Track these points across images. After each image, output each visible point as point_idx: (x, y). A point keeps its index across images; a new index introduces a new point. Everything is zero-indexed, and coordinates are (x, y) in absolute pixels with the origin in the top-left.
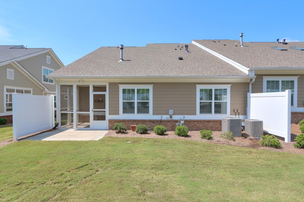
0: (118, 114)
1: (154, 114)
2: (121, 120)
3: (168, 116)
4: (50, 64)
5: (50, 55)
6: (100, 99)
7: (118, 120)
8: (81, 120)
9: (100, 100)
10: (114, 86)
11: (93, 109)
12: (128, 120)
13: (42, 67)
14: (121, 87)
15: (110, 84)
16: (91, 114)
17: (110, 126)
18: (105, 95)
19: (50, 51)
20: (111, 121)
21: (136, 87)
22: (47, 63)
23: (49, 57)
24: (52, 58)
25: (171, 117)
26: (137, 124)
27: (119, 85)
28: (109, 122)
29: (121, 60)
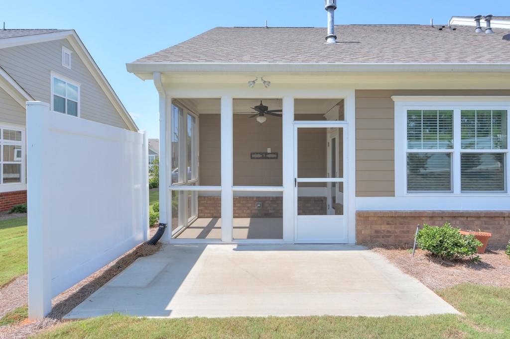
0: (391, 193)
2: (406, 213)
4: (70, 69)
5: (71, 48)
6: (269, 150)
7: (396, 212)
8: (207, 211)
9: (267, 154)
11: (296, 176)
12: (434, 212)
13: (52, 74)
14: (402, 107)
15: (362, 95)
16: (289, 193)
17: (364, 232)
19: (72, 36)
20: (367, 217)
21: (457, 106)
22: (63, 65)
23: (69, 52)
24: (75, 55)
26: (466, 228)
27: (394, 98)
28: (357, 220)
29: (330, 41)
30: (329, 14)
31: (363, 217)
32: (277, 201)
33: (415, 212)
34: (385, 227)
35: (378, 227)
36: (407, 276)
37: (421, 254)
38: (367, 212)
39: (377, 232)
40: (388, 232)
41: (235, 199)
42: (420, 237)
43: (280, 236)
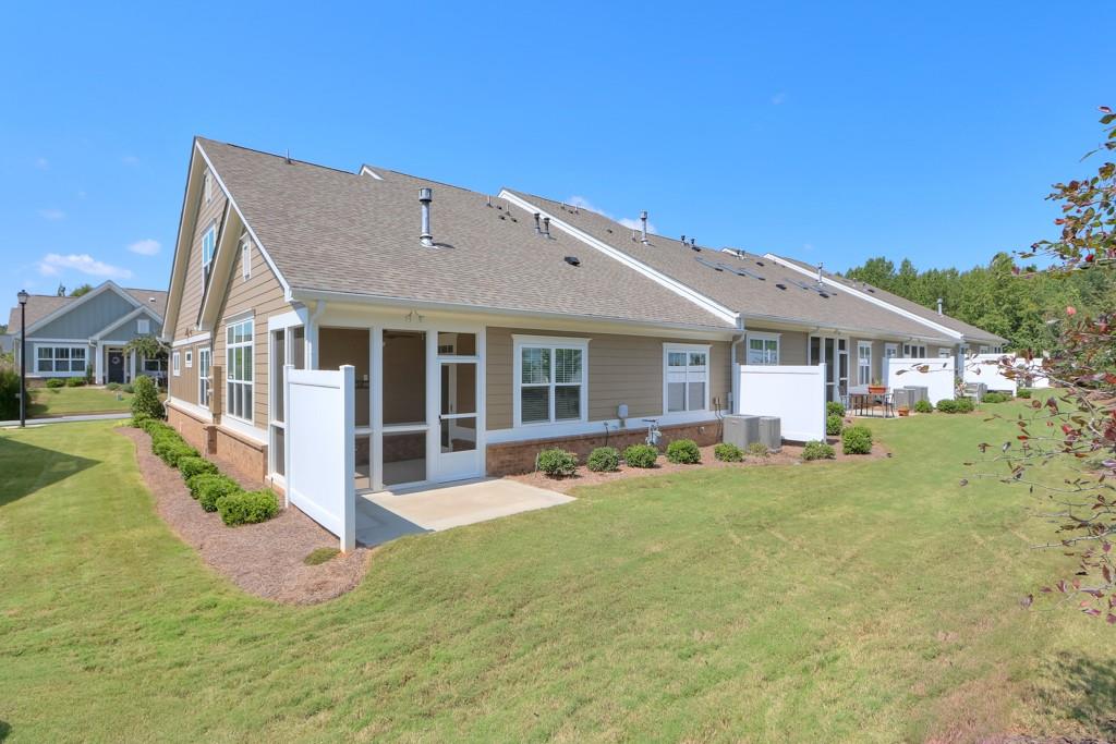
0: (510, 425)
1: (591, 418)
3: (616, 422)
7: (515, 443)
10: (501, 337)
11: (440, 413)
15: (491, 331)
17: (493, 464)
18: (473, 366)
20: (495, 450)
21: (553, 345)
25: (622, 424)
27: (514, 336)
28: (487, 455)
29: (425, 241)
30: (424, 208)
31: (492, 450)
32: (421, 438)
33: (527, 441)
34: (508, 457)
35: (502, 458)
36: (542, 490)
37: (541, 474)
38: (496, 444)
39: (502, 462)
40: (510, 461)
41: (356, 440)
42: (540, 460)
43: (423, 477)
